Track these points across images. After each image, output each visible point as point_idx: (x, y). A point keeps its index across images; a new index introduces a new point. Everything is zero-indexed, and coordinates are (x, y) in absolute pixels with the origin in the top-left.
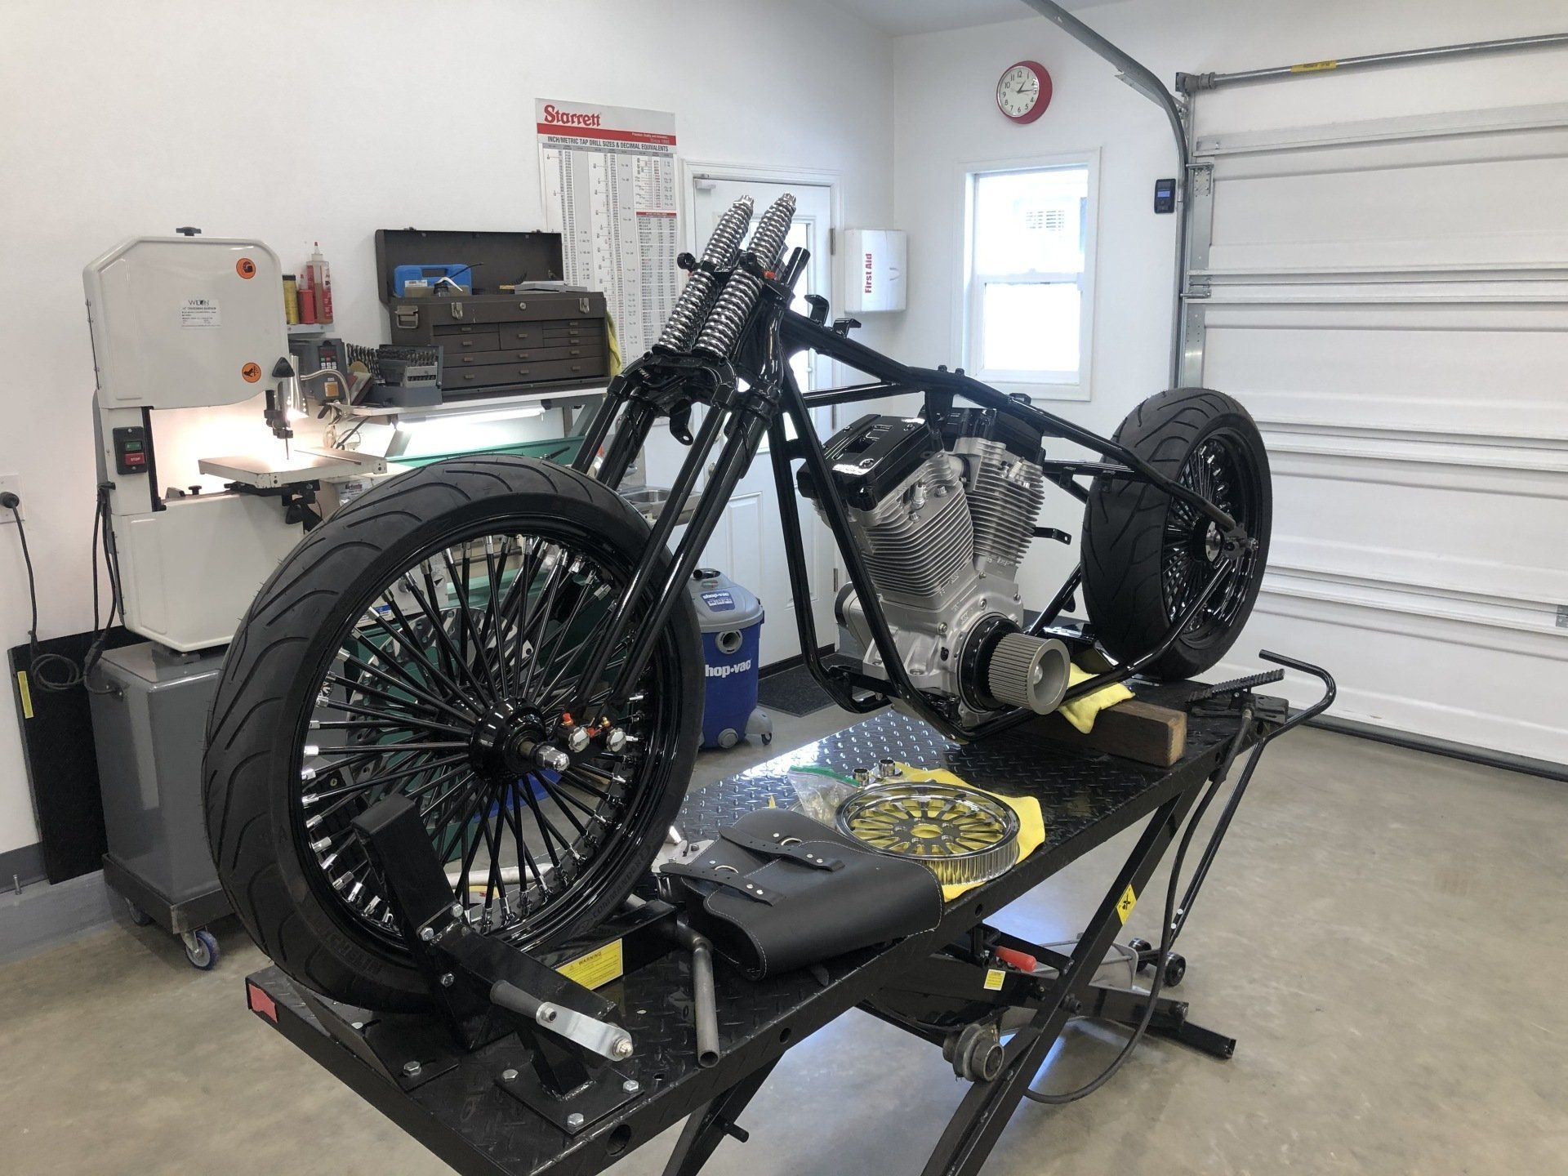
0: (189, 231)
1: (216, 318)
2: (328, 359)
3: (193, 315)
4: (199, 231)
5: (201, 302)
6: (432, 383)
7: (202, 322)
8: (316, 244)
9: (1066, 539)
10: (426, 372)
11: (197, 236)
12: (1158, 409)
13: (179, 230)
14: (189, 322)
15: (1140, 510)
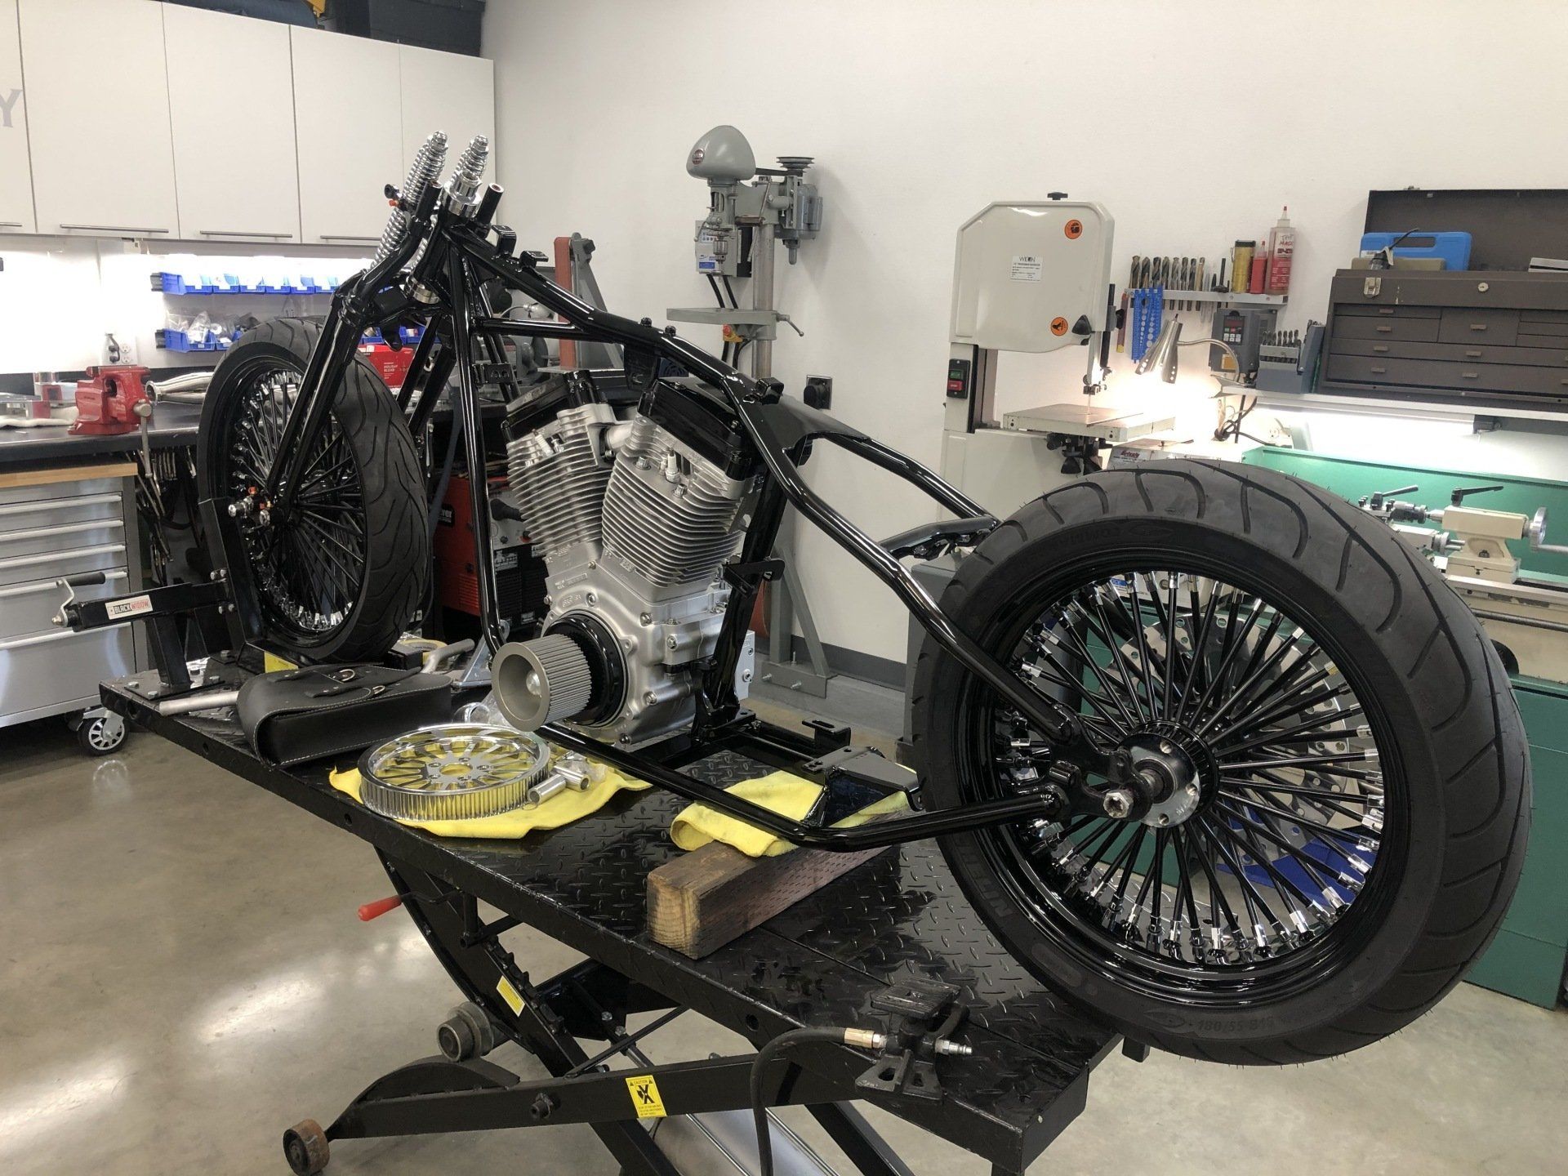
0: (1056, 196)
1: (1038, 275)
2: (1233, 330)
3: (1021, 270)
4: (1065, 196)
5: (1029, 259)
6: (1293, 367)
7: (1026, 276)
8: (1285, 208)
10: (1283, 353)
11: (1062, 200)
13: (1049, 195)
14: (1017, 276)
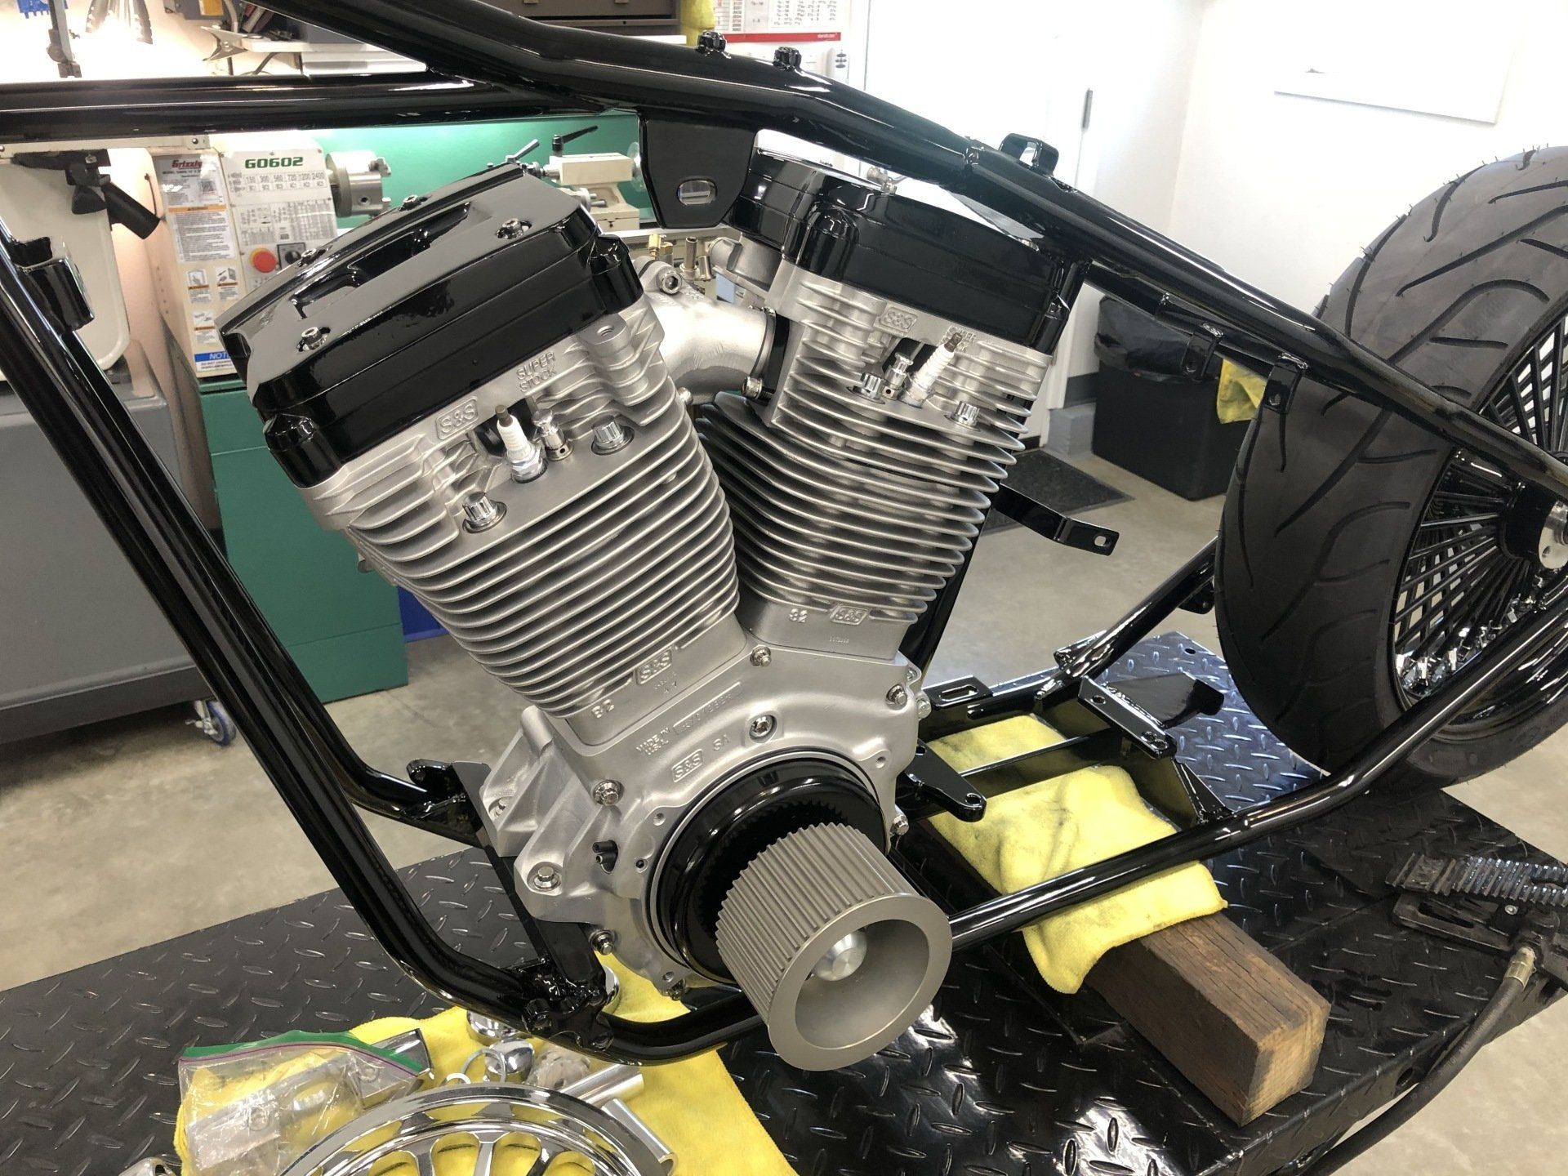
9: (1100, 541)
12: (1493, 201)
15: (1364, 459)
